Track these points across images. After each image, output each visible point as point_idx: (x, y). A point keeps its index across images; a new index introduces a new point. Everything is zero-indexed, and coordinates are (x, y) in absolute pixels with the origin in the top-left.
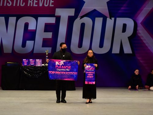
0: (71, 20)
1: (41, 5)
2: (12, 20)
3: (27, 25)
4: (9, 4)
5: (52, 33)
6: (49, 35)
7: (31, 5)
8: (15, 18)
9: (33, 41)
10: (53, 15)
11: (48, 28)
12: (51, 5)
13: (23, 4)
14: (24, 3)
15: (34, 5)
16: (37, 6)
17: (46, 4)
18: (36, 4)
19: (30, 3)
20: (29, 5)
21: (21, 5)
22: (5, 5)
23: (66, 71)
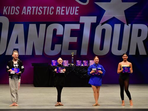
0: (93, 26)
1: (67, 13)
2: (43, 26)
3: (55, 31)
4: (40, 13)
5: (77, 37)
6: (75, 39)
7: (59, 14)
8: (45, 25)
9: (61, 45)
10: (78, 22)
11: (74, 33)
12: (76, 14)
13: (51, 13)
14: (53, 12)
15: (62, 14)
16: (63, 14)
17: (72, 13)
18: (63, 12)
19: (58, 12)
20: (57, 14)
21: (50, 14)
22: (36, 14)
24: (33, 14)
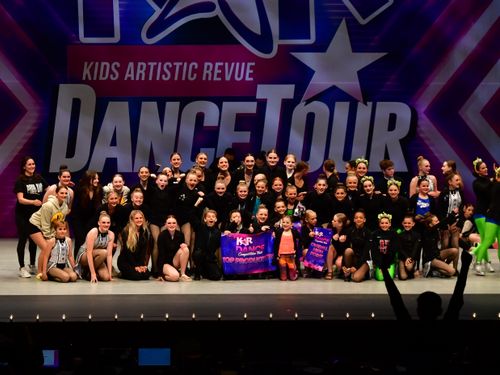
0: (287, 107)
1: (228, 78)
2: (172, 107)
3: (200, 117)
4: (166, 76)
5: (250, 133)
6: (245, 137)
7: (210, 79)
8: (177, 104)
9: (214, 149)
10: (252, 98)
11: (242, 122)
12: (248, 79)
13: (192, 76)
14: (195, 75)
15: (215, 79)
16: (220, 79)
17: (239, 76)
18: (219, 75)
19: (207, 75)
20: (204, 79)
21: (190, 78)
22: (158, 78)
23: (257, 256)
24: (150, 79)
